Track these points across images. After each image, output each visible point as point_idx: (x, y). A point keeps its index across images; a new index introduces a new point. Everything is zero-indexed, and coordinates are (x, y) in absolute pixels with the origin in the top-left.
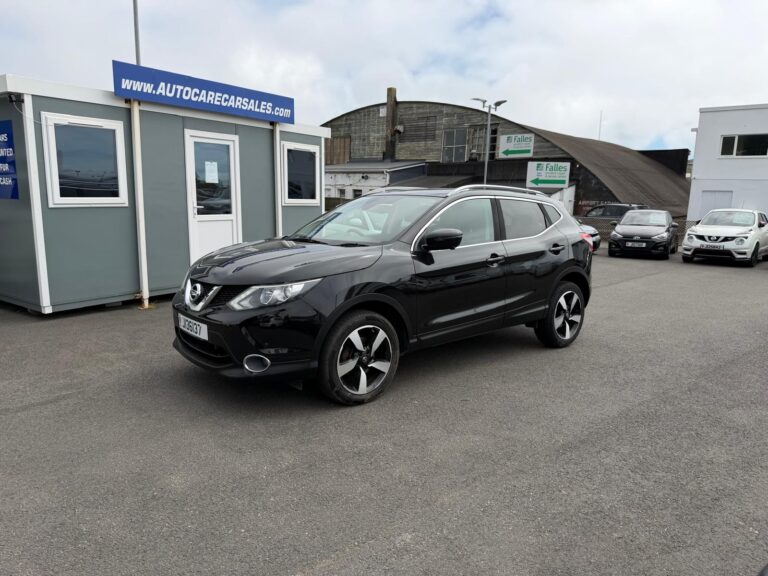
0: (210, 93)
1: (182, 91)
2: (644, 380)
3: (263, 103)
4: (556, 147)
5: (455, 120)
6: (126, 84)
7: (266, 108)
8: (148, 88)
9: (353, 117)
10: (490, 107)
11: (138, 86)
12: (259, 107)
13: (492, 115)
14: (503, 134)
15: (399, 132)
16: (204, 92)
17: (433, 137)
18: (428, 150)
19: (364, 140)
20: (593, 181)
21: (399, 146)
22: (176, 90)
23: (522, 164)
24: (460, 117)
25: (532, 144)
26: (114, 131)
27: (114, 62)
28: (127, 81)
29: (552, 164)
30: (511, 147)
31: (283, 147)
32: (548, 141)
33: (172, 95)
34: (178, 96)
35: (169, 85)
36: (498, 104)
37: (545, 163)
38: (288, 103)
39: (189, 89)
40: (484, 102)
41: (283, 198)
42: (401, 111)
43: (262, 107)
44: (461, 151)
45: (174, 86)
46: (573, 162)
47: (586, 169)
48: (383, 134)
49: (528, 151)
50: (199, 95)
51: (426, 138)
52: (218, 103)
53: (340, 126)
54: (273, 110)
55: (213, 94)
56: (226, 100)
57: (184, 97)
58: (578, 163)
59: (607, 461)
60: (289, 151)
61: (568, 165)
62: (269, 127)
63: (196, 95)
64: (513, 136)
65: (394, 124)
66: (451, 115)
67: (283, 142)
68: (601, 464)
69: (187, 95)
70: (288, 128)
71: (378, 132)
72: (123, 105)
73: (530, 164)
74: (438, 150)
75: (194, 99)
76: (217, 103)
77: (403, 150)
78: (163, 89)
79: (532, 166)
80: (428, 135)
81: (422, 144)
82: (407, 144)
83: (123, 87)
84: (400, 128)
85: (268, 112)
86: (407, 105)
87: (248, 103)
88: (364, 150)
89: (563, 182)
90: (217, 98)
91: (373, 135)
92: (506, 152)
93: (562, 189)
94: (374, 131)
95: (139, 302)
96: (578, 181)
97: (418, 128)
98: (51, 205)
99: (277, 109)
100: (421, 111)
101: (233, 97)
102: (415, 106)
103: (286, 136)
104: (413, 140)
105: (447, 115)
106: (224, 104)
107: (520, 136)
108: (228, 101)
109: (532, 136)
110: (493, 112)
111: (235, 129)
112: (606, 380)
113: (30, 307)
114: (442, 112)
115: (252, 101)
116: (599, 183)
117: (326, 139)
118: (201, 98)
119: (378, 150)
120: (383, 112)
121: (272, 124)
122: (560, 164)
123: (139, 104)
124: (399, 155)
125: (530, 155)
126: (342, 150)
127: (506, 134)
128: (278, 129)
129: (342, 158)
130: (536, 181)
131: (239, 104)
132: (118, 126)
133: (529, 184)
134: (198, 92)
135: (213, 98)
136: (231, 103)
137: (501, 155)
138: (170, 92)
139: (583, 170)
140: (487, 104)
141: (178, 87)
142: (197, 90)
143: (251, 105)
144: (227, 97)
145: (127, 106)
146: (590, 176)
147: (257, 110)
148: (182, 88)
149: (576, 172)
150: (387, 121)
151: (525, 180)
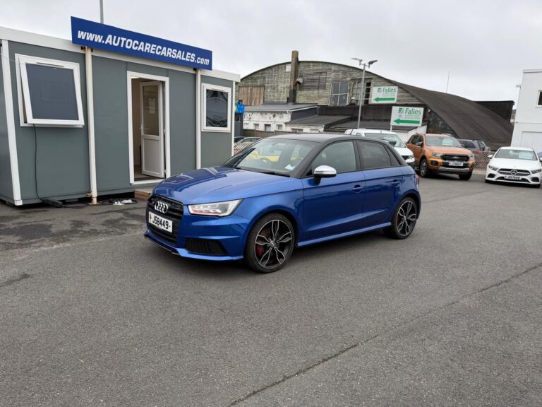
0: (147, 44)
1: (125, 42)
3: (188, 54)
4: (414, 96)
5: (341, 75)
6: (81, 35)
7: (191, 57)
8: (99, 39)
9: (267, 71)
10: (365, 65)
11: (90, 37)
12: (185, 57)
13: (366, 71)
14: (375, 86)
15: (299, 83)
16: (142, 43)
17: (324, 88)
18: (320, 97)
19: (274, 88)
20: (440, 123)
21: (299, 93)
22: (121, 41)
23: (388, 108)
24: (344, 73)
25: (396, 94)
26: (72, 71)
27: (72, 17)
28: (82, 32)
29: (410, 108)
30: (381, 96)
31: (203, 89)
32: (408, 92)
33: (117, 45)
34: (122, 46)
35: (115, 37)
36: (371, 63)
37: (405, 108)
38: (207, 54)
39: (131, 41)
40: (361, 61)
41: (202, 125)
42: (301, 68)
43: (187, 57)
44: (344, 98)
45: (119, 38)
47: (435, 113)
48: (288, 84)
49: (393, 99)
50: (138, 46)
51: (318, 88)
52: (154, 52)
53: (258, 78)
54: (196, 59)
55: (149, 45)
56: (159, 50)
57: (127, 47)
58: (430, 109)
60: (207, 90)
61: (422, 110)
62: (194, 72)
63: (136, 45)
64: (382, 88)
65: (296, 77)
66: (338, 71)
67: (203, 84)
69: (129, 45)
70: (208, 73)
71: (285, 83)
72: (79, 51)
73: (394, 107)
74: (327, 97)
75: (134, 48)
76: (152, 52)
77: (302, 96)
78: (110, 40)
79: (395, 109)
80: (321, 86)
81: (316, 92)
82: (304, 92)
83: (79, 37)
84: (300, 80)
85: (192, 61)
86: (305, 64)
87: (177, 53)
88: (274, 96)
89: (418, 122)
90: (152, 48)
91: (280, 85)
92: (377, 99)
93: (416, 128)
94: (281, 82)
95: (90, 199)
96: (429, 121)
97: (313, 81)
98: (22, 125)
99: (199, 58)
100: (316, 68)
101: (165, 48)
102: (311, 64)
103: (206, 79)
104: (309, 89)
105: (335, 71)
106: (158, 53)
107: (387, 88)
108: (161, 51)
109: (396, 88)
110: (367, 69)
111: (166, 73)
112: (436, 275)
113: (7, 200)
114: (331, 69)
115: (180, 52)
116: (444, 124)
117: (237, 83)
118: (140, 48)
119: (284, 96)
120: (289, 68)
121: (195, 69)
122: (416, 109)
123: (92, 51)
124: (299, 100)
125: (394, 102)
126: (258, 96)
127: (378, 86)
128: (199, 74)
129: (258, 101)
130: (398, 121)
131: (170, 54)
132: (75, 67)
133: (393, 123)
135: (149, 48)
136: (163, 53)
137: (372, 101)
138: (116, 42)
139: (433, 114)
140: (362, 63)
141: (122, 39)
142: (137, 42)
143: (178, 55)
144: (161, 48)
145: (82, 52)
146: (438, 119)
147: (183, 59)
148: (125, 39)
149: (428, 115)
150: (291, 75)
151: (389, 120)
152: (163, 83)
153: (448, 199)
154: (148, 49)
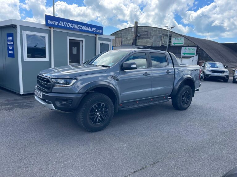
0: (76, 25)
1: (67, 24)
2: (219, 127)
3: (93, 28)
4: (192, 42)
5: (157, 32)
6: (49, 22)
7: (94, 30)
8: (56, 23)
9: (123, 31)
11: (53, 23)
12: (92, 30)
13: (170, 31)
14: (173, 37)
15: (138, 36)
16: (74, 25)
17: (150, 38)
18: (148, 42)
19: (126, 38)
20: (205, 54)
21: (138, 41)
22: (65, 24)
23: (180, 48)
24: (159, 31)
25: (184, 40)
26: (45, 37)
27: (46, 15)
28: (50, 21)
29: (190, 48)
30: (176, 42)
31: (99, 42)
32: (189, 40)
34: (66, 26)
35: (63, 22)
36: (172, 28)
37: (188, 48)
38: (101, 28)
39: (69, 24)
42: (139, 29)
43: (93, 29)
44: (159, 43)
46: (198, 47)
48: (133, 37)
49: (182, 43)
50: (72, 26)
51: (147, 38)
53: (119, 34)
54: (96, 30)
55: (77, 25)
56: (81, 27)
57: (68, 26)
58: (200, 48)
59: (203, 157)
60: (101, 44)
61: (196, 48)
62: (95, 36)
63: (71, 25)
64: (177, 38)
65: (136, 33)
66: (156, 31)
68: (201, 158)
69: (68, 25)
70: (101, 36)
71: (131, 36)
72: (48, 29)
73: (182, 47)
74: (151, 42)
77: (139, 42)
78: (61, 24)
79: (183, 48)
80: (148, 37)
81: (146, 40)
82: (140, 40)
84: (138, 35)
85: (94, 31)
86: (141, 28)
87: (88, 28)
88: (126, 42)
89: (194, 54)
90: (78, 27)
91: (129, 37)
92: (174, 44)
93: (193, 56)
96: (199, 54)
97: (144, 35)
98: (24, 60)
100: (146, 29)
101: (83, 26)
102: (144, 27)
103: (100, 39)
104: (143, 39)
106: (80, 29)
107: (179, 38)
108: (82, 27)
109: (184, 38)
111: (84, 37)
112: (205, 126)
113: (17, 92)
114: (153, 30)
115: (89, 28)
116: (207, 55)
117: (113, 40)
118: (73, 27)
119: (131, 42)
120: (133, 30)
121: (96, 35)
122: (193, 48)
123: (53, 28)
124: (138, 44)
125: (182, 45)
126: (119, 42)
127: (175, 37)
129: (119, 44)
130: (184, 54)
131: (85, 29)
132: (46, 35)
133: (182, 55)
134: (72, 25)
137: (172, 44)
138: (63, 25)
139: (201, 50)
140: (168, 28)
141: (66, 23)
142: (72, 24)
143: (89, 29)
144: (81, 26)
145: (49, 29)
146: (204, 52)
147: (91, 30)
148: (67, 23)
149: (198, 51)
150: (134, 32)
151: (180, 53)
152: (82, 41)
153: (209, 91)
154: (76, 27)
